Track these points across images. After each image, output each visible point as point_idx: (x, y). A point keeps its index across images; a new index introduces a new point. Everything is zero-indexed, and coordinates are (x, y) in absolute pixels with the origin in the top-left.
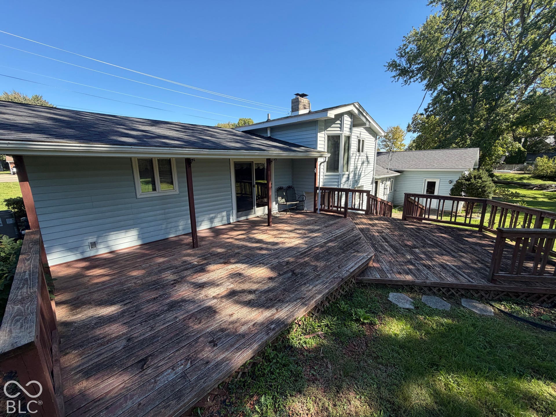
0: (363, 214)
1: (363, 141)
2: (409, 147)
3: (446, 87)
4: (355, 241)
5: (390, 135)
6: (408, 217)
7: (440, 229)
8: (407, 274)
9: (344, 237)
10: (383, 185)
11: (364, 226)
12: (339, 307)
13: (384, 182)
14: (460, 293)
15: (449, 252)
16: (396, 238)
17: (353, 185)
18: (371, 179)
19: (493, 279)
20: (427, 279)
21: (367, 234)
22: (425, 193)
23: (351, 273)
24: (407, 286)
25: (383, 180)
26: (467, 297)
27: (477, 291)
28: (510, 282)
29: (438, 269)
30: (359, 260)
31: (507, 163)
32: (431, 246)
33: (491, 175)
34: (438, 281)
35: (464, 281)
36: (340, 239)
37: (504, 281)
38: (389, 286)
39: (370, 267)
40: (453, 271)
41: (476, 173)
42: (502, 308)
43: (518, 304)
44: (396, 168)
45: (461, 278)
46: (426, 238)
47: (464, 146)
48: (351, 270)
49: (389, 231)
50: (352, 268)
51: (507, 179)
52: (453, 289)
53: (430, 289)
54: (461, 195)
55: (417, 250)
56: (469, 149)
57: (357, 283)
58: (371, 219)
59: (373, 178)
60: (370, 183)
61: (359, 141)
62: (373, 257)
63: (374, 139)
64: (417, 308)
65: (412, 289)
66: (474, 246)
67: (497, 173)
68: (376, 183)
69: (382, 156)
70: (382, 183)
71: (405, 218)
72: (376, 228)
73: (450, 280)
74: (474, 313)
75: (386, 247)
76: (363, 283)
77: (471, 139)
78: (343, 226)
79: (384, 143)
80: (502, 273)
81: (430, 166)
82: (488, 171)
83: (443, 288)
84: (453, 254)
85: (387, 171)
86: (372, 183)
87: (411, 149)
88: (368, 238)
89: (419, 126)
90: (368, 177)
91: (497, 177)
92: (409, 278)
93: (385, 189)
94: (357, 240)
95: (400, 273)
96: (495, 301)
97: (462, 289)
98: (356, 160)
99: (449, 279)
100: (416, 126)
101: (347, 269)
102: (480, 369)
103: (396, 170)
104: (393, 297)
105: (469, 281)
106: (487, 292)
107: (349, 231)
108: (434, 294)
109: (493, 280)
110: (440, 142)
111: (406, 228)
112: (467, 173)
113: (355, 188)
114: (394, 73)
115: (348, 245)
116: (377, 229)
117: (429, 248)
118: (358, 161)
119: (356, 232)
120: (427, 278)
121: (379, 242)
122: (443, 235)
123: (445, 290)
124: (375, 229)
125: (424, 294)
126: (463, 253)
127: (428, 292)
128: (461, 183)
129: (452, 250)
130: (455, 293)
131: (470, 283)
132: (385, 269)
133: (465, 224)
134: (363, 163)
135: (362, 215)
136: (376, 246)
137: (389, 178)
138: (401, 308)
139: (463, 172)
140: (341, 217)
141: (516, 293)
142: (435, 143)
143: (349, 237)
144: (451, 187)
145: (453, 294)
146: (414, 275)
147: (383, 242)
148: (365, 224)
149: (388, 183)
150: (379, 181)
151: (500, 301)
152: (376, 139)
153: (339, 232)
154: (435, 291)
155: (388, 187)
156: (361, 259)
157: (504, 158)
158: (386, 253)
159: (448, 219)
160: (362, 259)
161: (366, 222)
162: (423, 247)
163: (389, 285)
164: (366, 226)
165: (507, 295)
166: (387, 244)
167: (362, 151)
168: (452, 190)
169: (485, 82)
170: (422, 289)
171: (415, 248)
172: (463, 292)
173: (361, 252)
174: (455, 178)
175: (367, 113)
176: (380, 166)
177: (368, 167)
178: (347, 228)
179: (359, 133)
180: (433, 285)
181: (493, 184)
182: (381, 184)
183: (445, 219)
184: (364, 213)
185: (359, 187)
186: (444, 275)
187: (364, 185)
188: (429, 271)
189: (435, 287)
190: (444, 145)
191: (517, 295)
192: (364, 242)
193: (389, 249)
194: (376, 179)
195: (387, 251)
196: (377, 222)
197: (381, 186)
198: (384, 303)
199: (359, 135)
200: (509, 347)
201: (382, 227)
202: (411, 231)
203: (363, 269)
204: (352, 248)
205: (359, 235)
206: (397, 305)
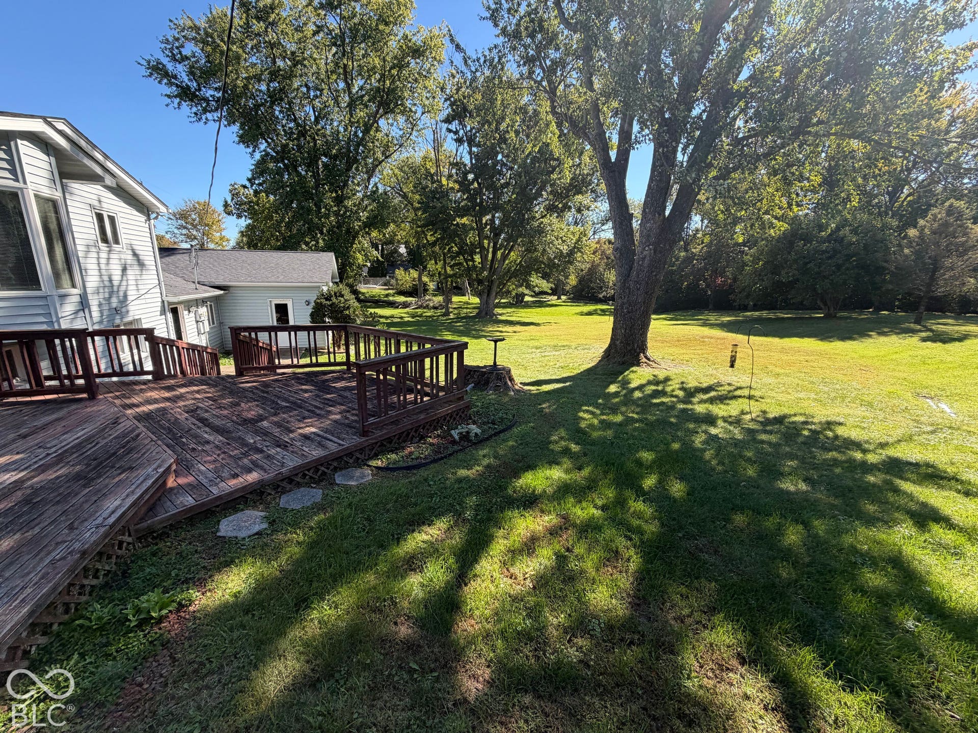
0: (149, 381)
1: (112, 219)
2: (238, 244)
3: (273, 149)
4: (124, 447)
5: (194, 217)
6: (246, 369)
7: (298, 378)
8: (249, 471)
9: (90, 446)
10: (192, 315)
11: (151, 407)
12: (87, 623)
13: (193, 309)
14: (332, 467)
15: (312, 412)
16: (225, 412)
17: (111, 319)
18: (159, 304)
19: (364, 431)
20: (282, 466)
21: (159, 421)
22: (275, 324)
23: (111, 526)
24: (251, 493)
25: (190, 305)
26: (341, 469)
27: (350, 455)
28: (382, 428)
29: (299, 444)
30: (133, 487)
31: (370, 276)
32: (288, 409)
33: (355, 292)
34: (300, 462)
35: (333, 447)
36: (75, 456)
37: (376, 429)
38: (217, 509)
39: (172, 489)
40: (318, 439)
41: (334, 288)
42: (379, 463)
43: (392, 451)
44: (213, 280)
45: (330, 444)
46: (279, 398)
47: (318, 249)
48: (112, 520)
49: (211, 402)
50: (113, 512)
51: (374, 296)
52: (322, 465)
53: (290, 479)
54: (325, 322)
55: (265, 424)
56: (322, 253)
57: (139, 539)
58: (169, 388)
59: (163, 302)
60: (159, 313)
61: (100, 217)
62: (174, 467)
63: (143, 218)
64: (272, 523)
65: (262, 493)
66: (342, 393)
67: (363, 288)
68: (175, 311)
69: (179, 256)
70: (189, 312)
71: (240, 372)
72: (181, 404)
73: (316, 453)
74: (351, 487)
75: (206, 436)
76: (154, 532)
77: (324, 240)
78: (87, 419)
79: (184, 231)
80: (372, 420)
81: (273, 279)
82: (351, 286)
83: (309, 470)
84: (318, 412)
85: (193, 286)
86: (163, 312)
87: (242, 248)
88: (164, 429)
89: (246, 207)
90: (148, 301)
91: (363, 293)
92: (253, 477)
93: (197, 322)
94: (128, 442)
95: (235, 476)
96: (371, 458)
97: (333, 460)
98: (103, 261)
99: (314, 453)
100: (240, 205)
101: (100, 520)
102: (359, 562)
103: (212, 284)
104: (227, 527)
105: (340, 445)
106: (361, 450)
107: (104, 429)
108: (299, 485)
109: (364, 433)
110: (284, 238)
111: (243, 388)
112: (325, 289)
113: (118, 326)
114: (168, 90)
115: (101, 463)
116: (185, 406)
117: (284, 413)
118: (108, 264)
119: (125, 425)
120: (283, 464)
121: (190, 429)
122: (304, 387)
123: (312, 471)
124: (179, 407)
125: (284, 492)
126: (331, 406)
127: (288, 487)
128: (321, 303)
129: (316, 407)
130: (326, 470)
131: (341, 448)
132: (204, 481)
133: (329, 364)
134: (124, 269)
135: (145, 383)
136: (184, 440)
137: (203, 301)
138: (244, 538)
139: (319, 287)
140: (81, 400)
141: (389, 438)
142: (278, 240)
143: (103, 442)
144: (310, 311)
145: (324, 473)
146: (262, 468)
147: (199, 427)
148: (156, 401)
149: (203, 311)
150: (181, 309)
151: (375, 456)
152: (149, 219)
153: (72, 439)
154: (298, 480)
155: (205, 318)
156: (139, 482)
157: (366, 270)
158: (207, 447)
159: (306, 361)
160: (142, 482)
161: (157, 397)
162: (275, 414)
163: (217, 506)
164: (156, 406)
165: (382, 445)
166: (207, 429)
167: (117, 241)
168: (312, 315)
169: (324, 159)
170: (278, 486)
171: (262, 420)
172: (335, 464)
173: (141, 466)
174: (313, 297)
175: (106, 157)
176: (177, 275)
177: (144, 277)
178: (99, 423)
179: (95, 197)
180: (294, 473)
181: (357, 304)
182: (186, 313)
183: (303, 361)
184: (150, 377)
185: (131, 323)
186: (307, 450)
187: (142, 316)
188: (285, 453)
189: (297, 475)
190: (289, 244)
191: (390, 440)
192: (146, 442)
193: (211, 438)
194: (170, 303)
195: (208, 442)
196: (183, 390)
197: (186, 317)
198: (210, 548)
199: (96, 203)
200: (388, 511)
201: (195, 399)
202: (254, 393)
203: (152, 502)
204: (113, 467)
205: (133, 431)
206: (236, 537)
